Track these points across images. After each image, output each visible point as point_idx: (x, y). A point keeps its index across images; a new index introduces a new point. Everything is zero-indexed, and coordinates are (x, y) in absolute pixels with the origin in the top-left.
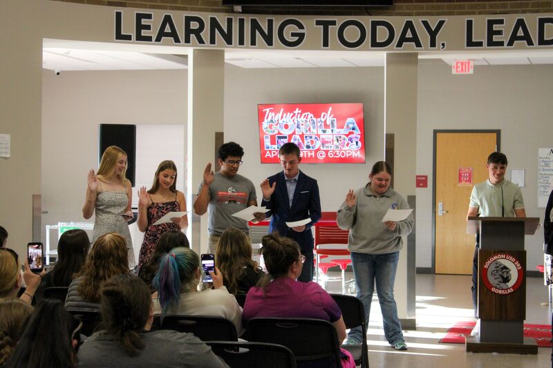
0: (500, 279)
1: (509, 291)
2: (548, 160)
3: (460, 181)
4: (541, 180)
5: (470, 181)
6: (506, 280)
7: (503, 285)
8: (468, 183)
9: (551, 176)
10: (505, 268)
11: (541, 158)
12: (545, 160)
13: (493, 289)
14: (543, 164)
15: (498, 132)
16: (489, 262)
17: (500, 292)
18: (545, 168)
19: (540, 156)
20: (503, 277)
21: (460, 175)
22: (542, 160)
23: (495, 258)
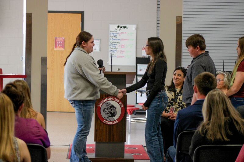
0: (109, 114)
1: (115, 122)
2: (115, 33)
3: (56, 47)
4: (111, 47)
5: (63, 47)
6: (113, 115)
7: (111, 118)
8: (62, 48)
9: (117, 44)
10: (113, 106)
11: (111, 31)
12: (114, 32)
13: (104, 121)
14: (112, 35)
15: (82, 13)
16: (102, 103)
17: (109, 123)
18: (114, 38)
19: (110, 30)
20: (111, 113)
21: (56, 42)
22: (112, 32)
23: (106, 100)
